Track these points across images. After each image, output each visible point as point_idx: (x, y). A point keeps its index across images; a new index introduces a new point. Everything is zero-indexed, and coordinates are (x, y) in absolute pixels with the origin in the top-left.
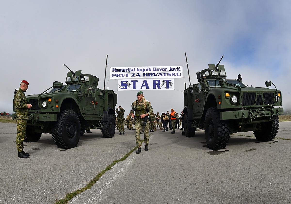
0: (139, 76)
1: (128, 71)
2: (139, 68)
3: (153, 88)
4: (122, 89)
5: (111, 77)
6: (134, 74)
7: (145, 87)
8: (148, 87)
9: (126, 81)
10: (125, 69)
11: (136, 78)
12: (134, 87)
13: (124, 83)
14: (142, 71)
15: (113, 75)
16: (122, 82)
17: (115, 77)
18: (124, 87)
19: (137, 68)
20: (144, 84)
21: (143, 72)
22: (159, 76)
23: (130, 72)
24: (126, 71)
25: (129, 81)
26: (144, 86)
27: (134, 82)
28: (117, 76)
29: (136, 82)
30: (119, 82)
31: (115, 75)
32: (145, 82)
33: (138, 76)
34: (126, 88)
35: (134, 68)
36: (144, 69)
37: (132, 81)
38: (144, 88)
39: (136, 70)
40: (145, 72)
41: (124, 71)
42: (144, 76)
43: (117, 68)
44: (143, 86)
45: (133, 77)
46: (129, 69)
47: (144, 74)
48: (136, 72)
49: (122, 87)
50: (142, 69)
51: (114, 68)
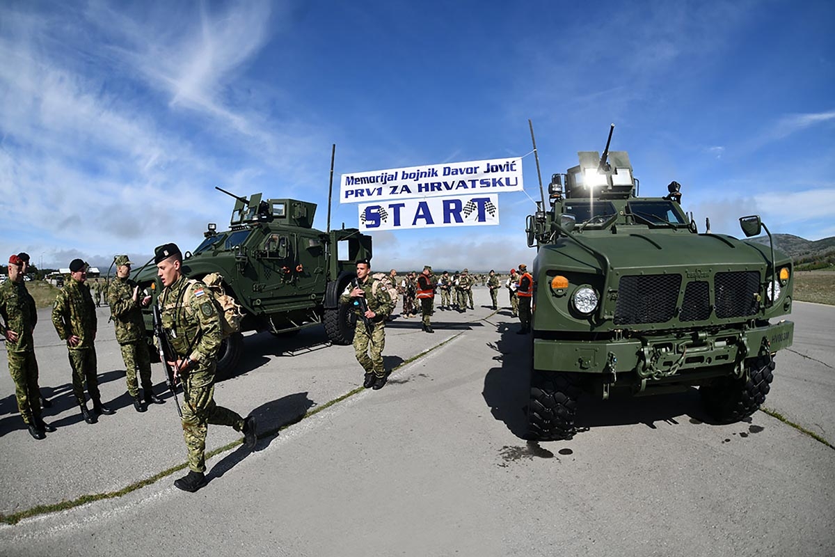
0: (409, 192)
1: (382, 181)
2: (409, 170)
3: (444, 222)
4: (368, 226)
5: (343, 200)
6: (395, 188)
7: (424, 219)
8: (430, 221)
9: (378, 207)
10: (374, 177)
11: (400, 197)
12: (397, 222)
13: (373, 211)
14: (414, 177)
15: (347, 192)
16: (368, 209)
17: (352, 198)
18: (374, 223)
19: (404, 172)
20: (421, 213)
21: (417, 179)
23: (385, 183)
24: (377, 181)
25: (385, 206)
26: (421, 217)
27: (397, 208)
28: (356, 196)
29: (401, 208)
30: (362, 209)
31: (352, 192)
32: (423, 205)
33: (406, 192)
34: (377, 225)
35: (396, 173)
36: (420, 172)
37: (390, 206)
38: (422, 222)
39: (400, 176)
40: (423, 181)
41: (371, 182)
42: (420, 190)
43: (356, 175)
44: (417, 216)
45: (394, 196)
46: (382, 177)
47: (420, 186)
48: (400, 182)
49: (369, 223)
50: (416, 172)
51: (350, 175)
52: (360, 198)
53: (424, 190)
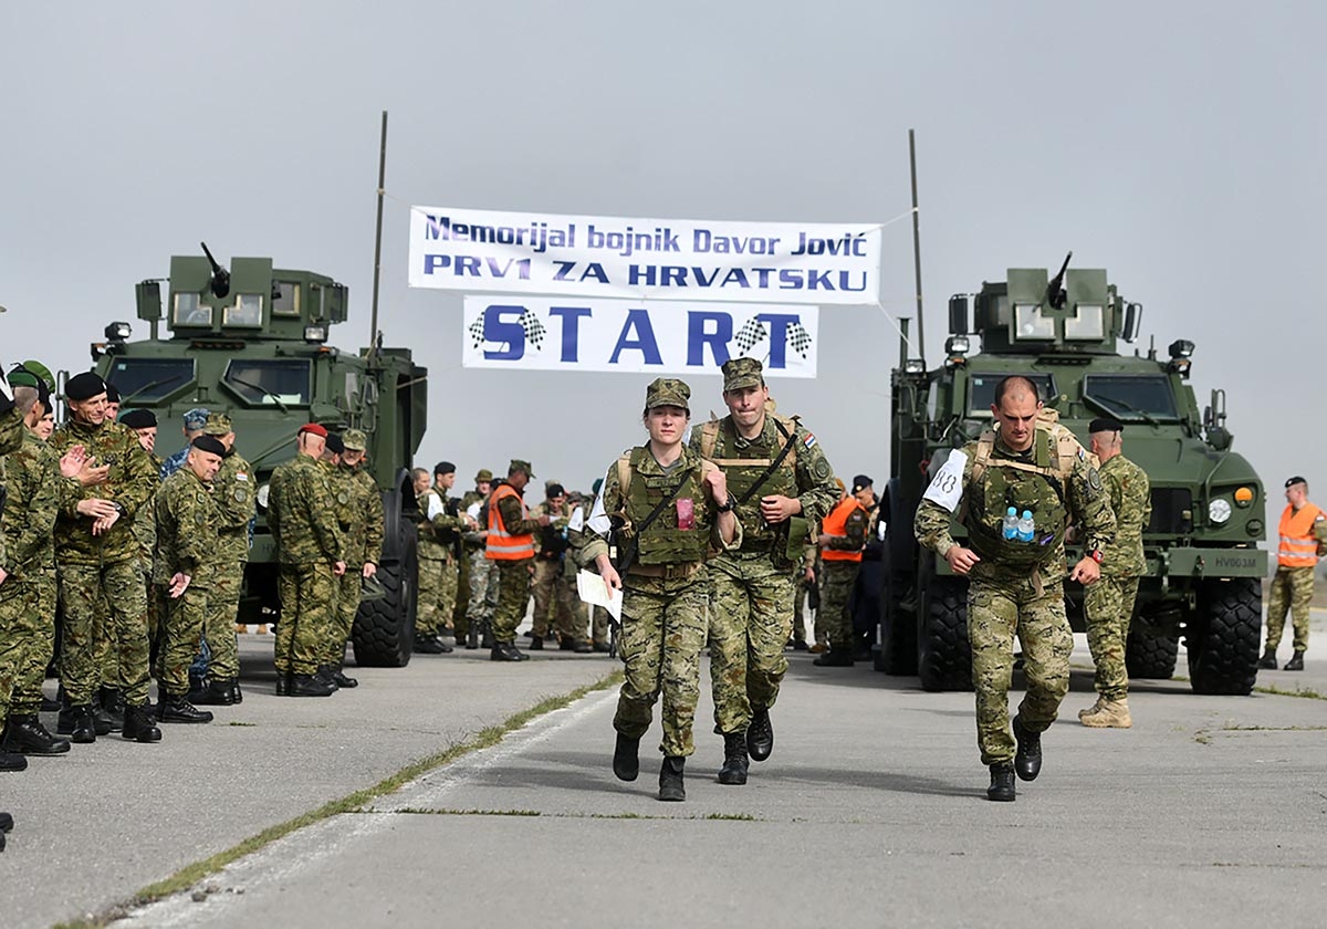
0: (603, 279)
1: (533, 243)
2: (605, 225)
3: (688, 364)
4: (488, 355)
5: (417, 278)
6: (568, 267)
7: (640, 351)
8: (653, 357)
9: (521, 310)
10: (511, 230)
11: (577, 290)
12: (569, 352)
13: (504, 318)
14: (620, 244)
15: (429, 259)
16: (492, 314)
17: (445, 278)
18: (506, 347)
19: (591, 228)
20: (633, 336)
21: (628, 253)
22: (728, 284)
23: (543, 249)
24: (520, 242)
25: (539, 309)
26: (632, 345)
27: (571, 319)
28: (459, 270)
29: (581, 318)
30: (474, 311)
31: (446, 261)
32: (639, 319)
33: (597, 279)
34: (516, 352)
35: (572, 227)
36: (634, 233)
37: (554, 311)
38: (633, 359)
39: (581, 236)
40: (643, 259)
41: (501, 240)
42: (633, 280)
43: (458, 216)
44: (623, 343)
45: (562, 286)
46: (534, 233)
47: (634, 271)
48: (582, 254)
49: (495, 347)
50: (625, 233)
51: (440, 212)
52: (466, 281)
53: (642, 280)
